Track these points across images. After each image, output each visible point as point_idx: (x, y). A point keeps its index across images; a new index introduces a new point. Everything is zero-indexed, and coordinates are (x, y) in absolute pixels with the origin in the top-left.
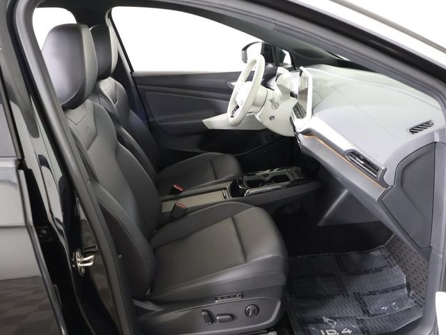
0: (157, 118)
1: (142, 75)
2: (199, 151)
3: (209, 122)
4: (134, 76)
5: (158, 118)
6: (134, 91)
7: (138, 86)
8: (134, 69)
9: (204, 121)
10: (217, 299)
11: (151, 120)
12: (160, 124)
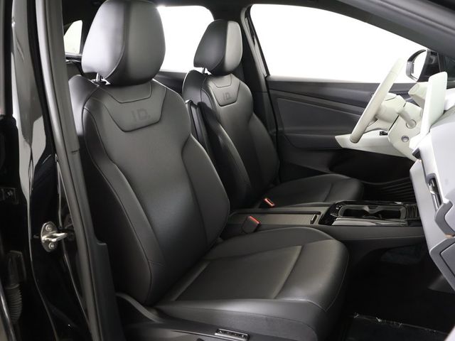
0: (286, 129)
1: (276, 80)
2: (327, 170)
3: (342, 139)
4: (268, 79)
5: (288, 128)
6: (265, 96)
7: (271, 91)
8: (271, 73)
9: (337, 137)
10: (218, 331)
11: (280, 129)
12: (287, 134)
